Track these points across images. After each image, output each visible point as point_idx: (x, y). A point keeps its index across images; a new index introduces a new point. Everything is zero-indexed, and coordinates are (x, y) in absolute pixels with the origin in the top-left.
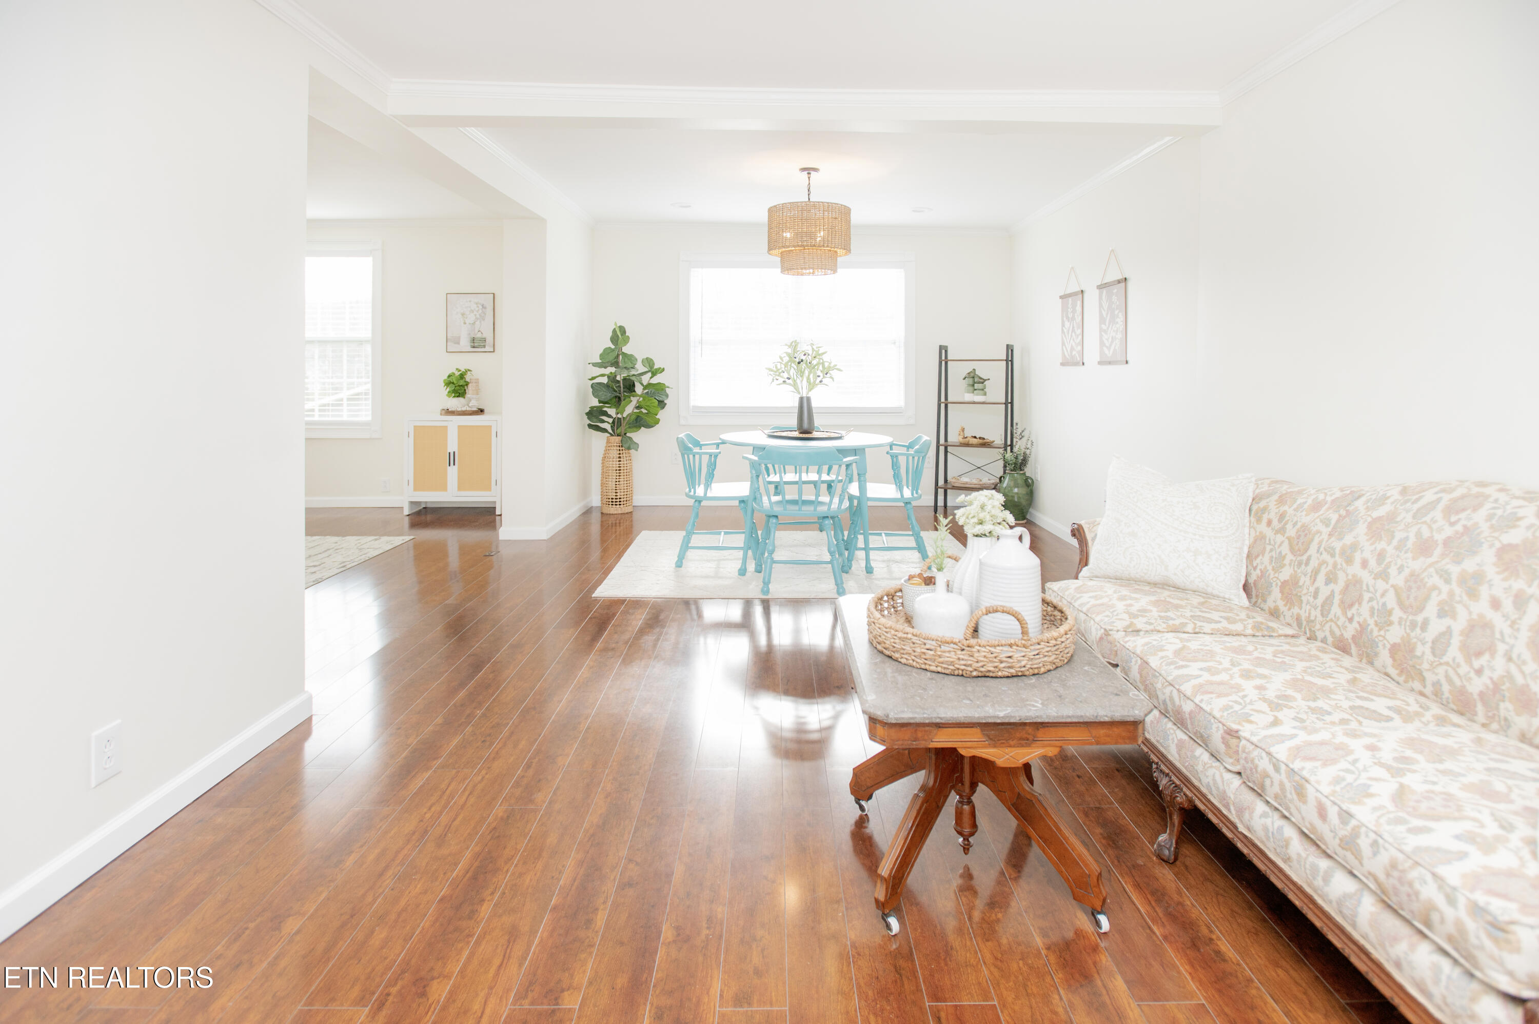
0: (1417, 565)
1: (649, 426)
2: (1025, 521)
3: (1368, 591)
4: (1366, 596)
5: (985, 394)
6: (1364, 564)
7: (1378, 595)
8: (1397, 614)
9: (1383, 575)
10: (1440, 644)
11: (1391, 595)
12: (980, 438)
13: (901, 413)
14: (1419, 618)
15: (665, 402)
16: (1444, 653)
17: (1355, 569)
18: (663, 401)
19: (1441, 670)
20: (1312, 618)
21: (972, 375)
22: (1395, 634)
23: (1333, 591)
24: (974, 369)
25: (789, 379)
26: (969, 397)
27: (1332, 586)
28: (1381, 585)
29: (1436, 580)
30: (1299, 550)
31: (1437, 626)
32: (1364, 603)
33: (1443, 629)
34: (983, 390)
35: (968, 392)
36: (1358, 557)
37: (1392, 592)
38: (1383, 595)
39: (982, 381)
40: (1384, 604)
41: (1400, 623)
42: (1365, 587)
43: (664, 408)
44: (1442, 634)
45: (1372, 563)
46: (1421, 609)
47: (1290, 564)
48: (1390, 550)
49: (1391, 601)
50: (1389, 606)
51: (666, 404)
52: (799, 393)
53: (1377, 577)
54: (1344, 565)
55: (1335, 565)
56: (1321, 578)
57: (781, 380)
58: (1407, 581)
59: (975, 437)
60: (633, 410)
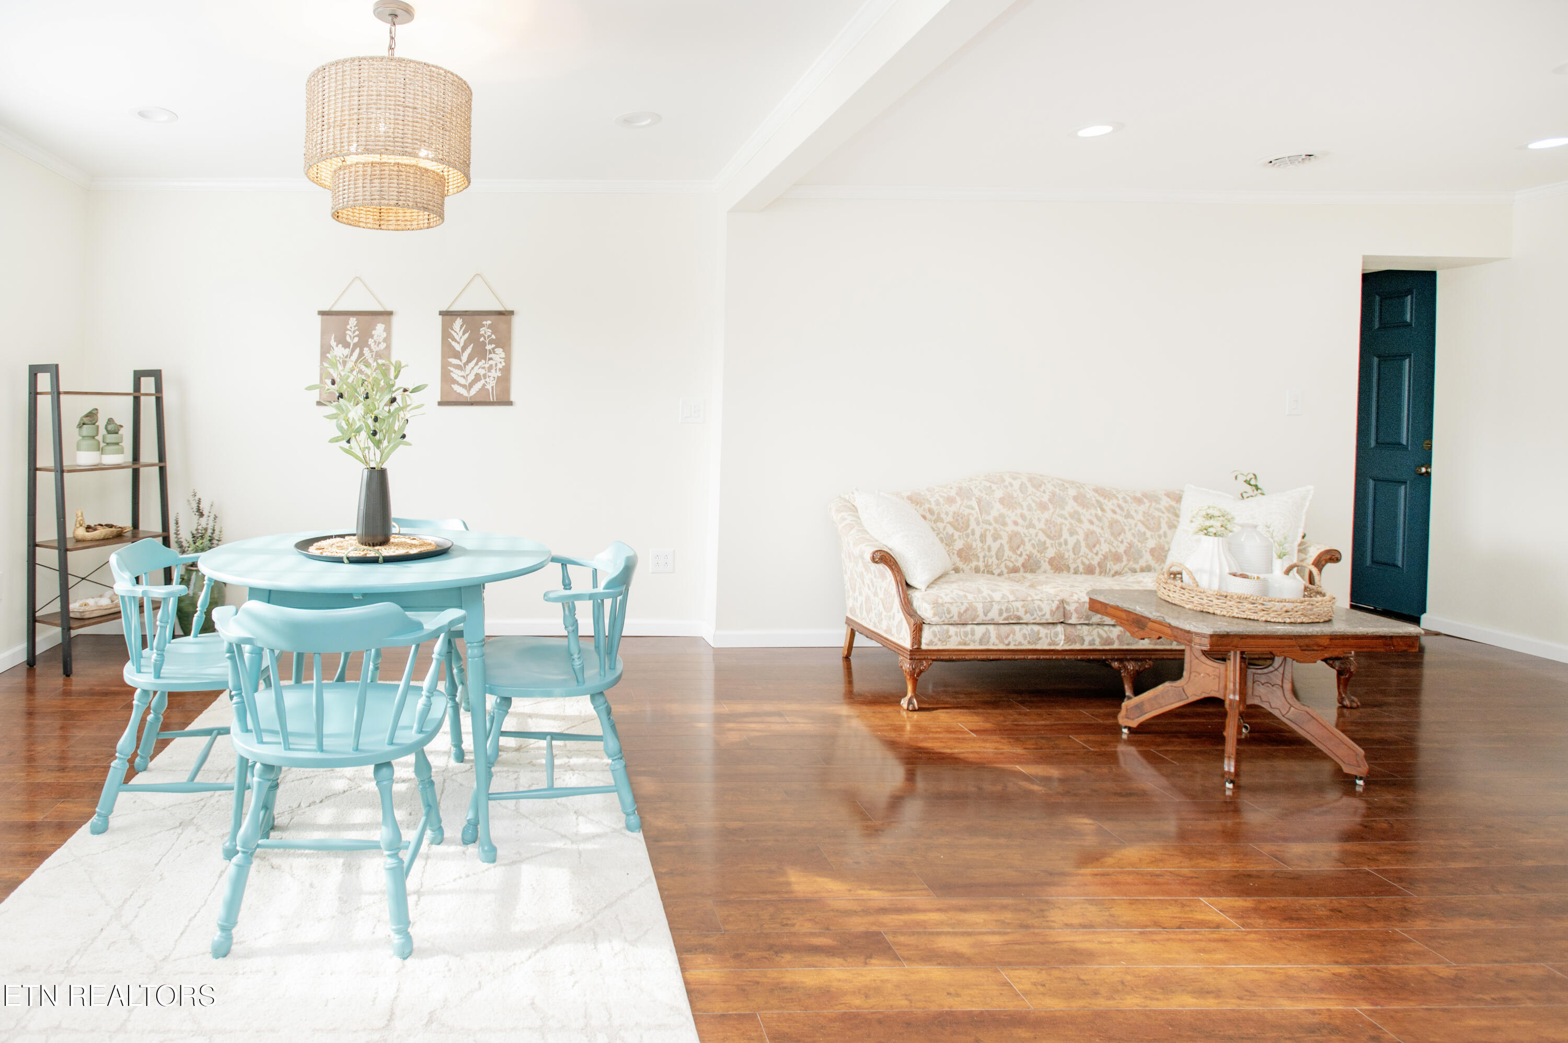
0: (1047, 515)
3: (1026, 536)
4: (1026, 540)
6: (1016, 523)
7: (1033, 536)
8: (1049, 542)
9: (1031, 525)
10: (1076, 549)
11: (1041, 534)
12: (107, 525)
14: (1062, 540)
16: (1079, 552)
17: (1011, 528)
19: (1079, 561)
20: (990, 564)
21: (94, 418)
22: (1051, 553)
23: (1001, 544)
24: (95, 409)
26: (87, 457)
27: (999, 542)
28: (1032, 531)
29: (1059, 520)
30: (962, 527)
31: (1072, 541)
32: (1027, 543)
33: (1075, 541)
34: (117, 444)
35: (86, 449)
36: (1009, 521)
37: (1040, 532)
38: (1036, 535)
40: (1039, 540)
41: (1052, 546)
42: (1023, 535)
44: (1076, 544)
45: (1020, 521)
46: (1061, 536)
47: (960, 538)
48: (1025, 512)
49: (1042, 537)
50: (1043, 540)
53: (1027, 528)
54: (1002, 527)
55: (995, 529)
56: (989, 540)
58: (1046, 525)
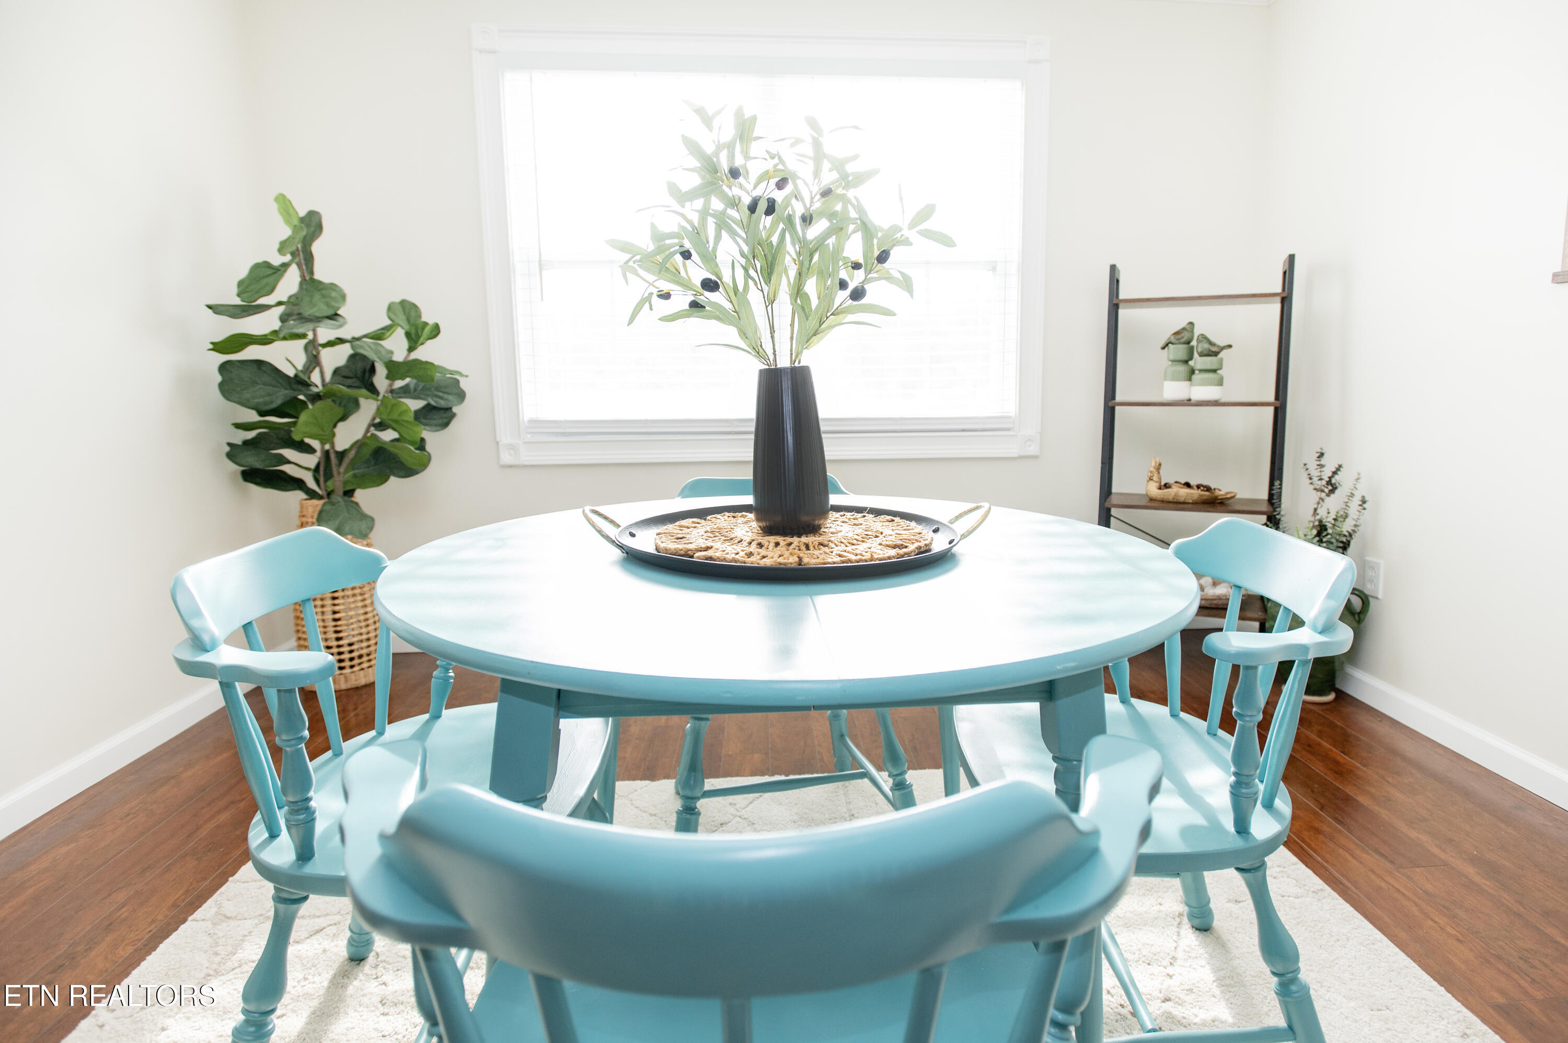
1: (407, 471)
2: (1331, 697)
5: (1220, 383)
12: (1198, 487)
13: (1008, 429)
15: (455, 410)
18: (450, 409)
21: (1186, 336)
24: (1191, 324)
25: (710, 285)
26: (1175, 389)
34: (1214, 371)
35: (1174, 379)
39: (1213, 351)
43: (446, 425)
51: (454, 415)
52: (758, 351)
57: (681, 301)
59: (1188, 485)
60: (367, 431)
